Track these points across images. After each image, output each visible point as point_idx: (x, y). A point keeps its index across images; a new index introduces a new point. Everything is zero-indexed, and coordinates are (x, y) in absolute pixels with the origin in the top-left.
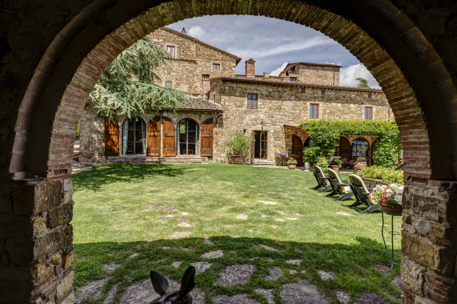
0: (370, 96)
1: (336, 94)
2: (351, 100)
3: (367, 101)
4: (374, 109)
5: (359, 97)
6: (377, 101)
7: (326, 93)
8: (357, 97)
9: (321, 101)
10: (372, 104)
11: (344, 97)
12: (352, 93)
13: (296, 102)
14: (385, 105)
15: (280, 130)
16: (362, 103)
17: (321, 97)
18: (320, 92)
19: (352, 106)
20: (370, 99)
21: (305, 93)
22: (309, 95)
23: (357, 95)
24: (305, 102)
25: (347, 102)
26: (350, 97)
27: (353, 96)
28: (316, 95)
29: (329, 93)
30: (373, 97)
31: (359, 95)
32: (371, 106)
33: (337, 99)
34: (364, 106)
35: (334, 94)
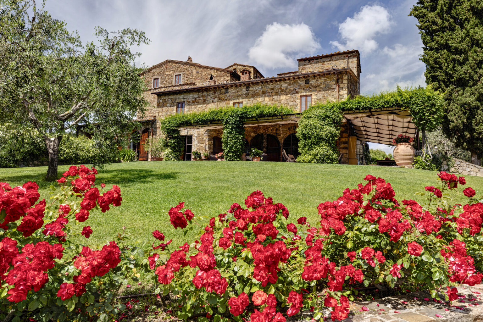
0: (307, 82)
1: (262, 88)
2: (282, 91)
3: (304, 89)
4: (314, 97)
5: (292, 86)
6: (318, 86)
7: (251, 89)
8: (289, 87)
9: (245, 98)
10: (311, 91)
11: (272, 89)
12: (282, 83)
13: (219, 104)
14: (332, 89)
15: (203, 133)
16: (297, 92)
17: (245, 94)
18: (244, 89)
19: (283, 97)
20: (307, 85)
21: (228, 93)
22: (233, 94)
23: (289, 85)
24: (228, 102)
25: (277, 94)
26: (280, 88)
27: (284, 86)
28: (239, 93)
29: (254, 88)
30: (312, 82)
31: (292, 84)
32: (309, 94)
33: (264, 92)
34: (300, 95)
35: (260, 87)
